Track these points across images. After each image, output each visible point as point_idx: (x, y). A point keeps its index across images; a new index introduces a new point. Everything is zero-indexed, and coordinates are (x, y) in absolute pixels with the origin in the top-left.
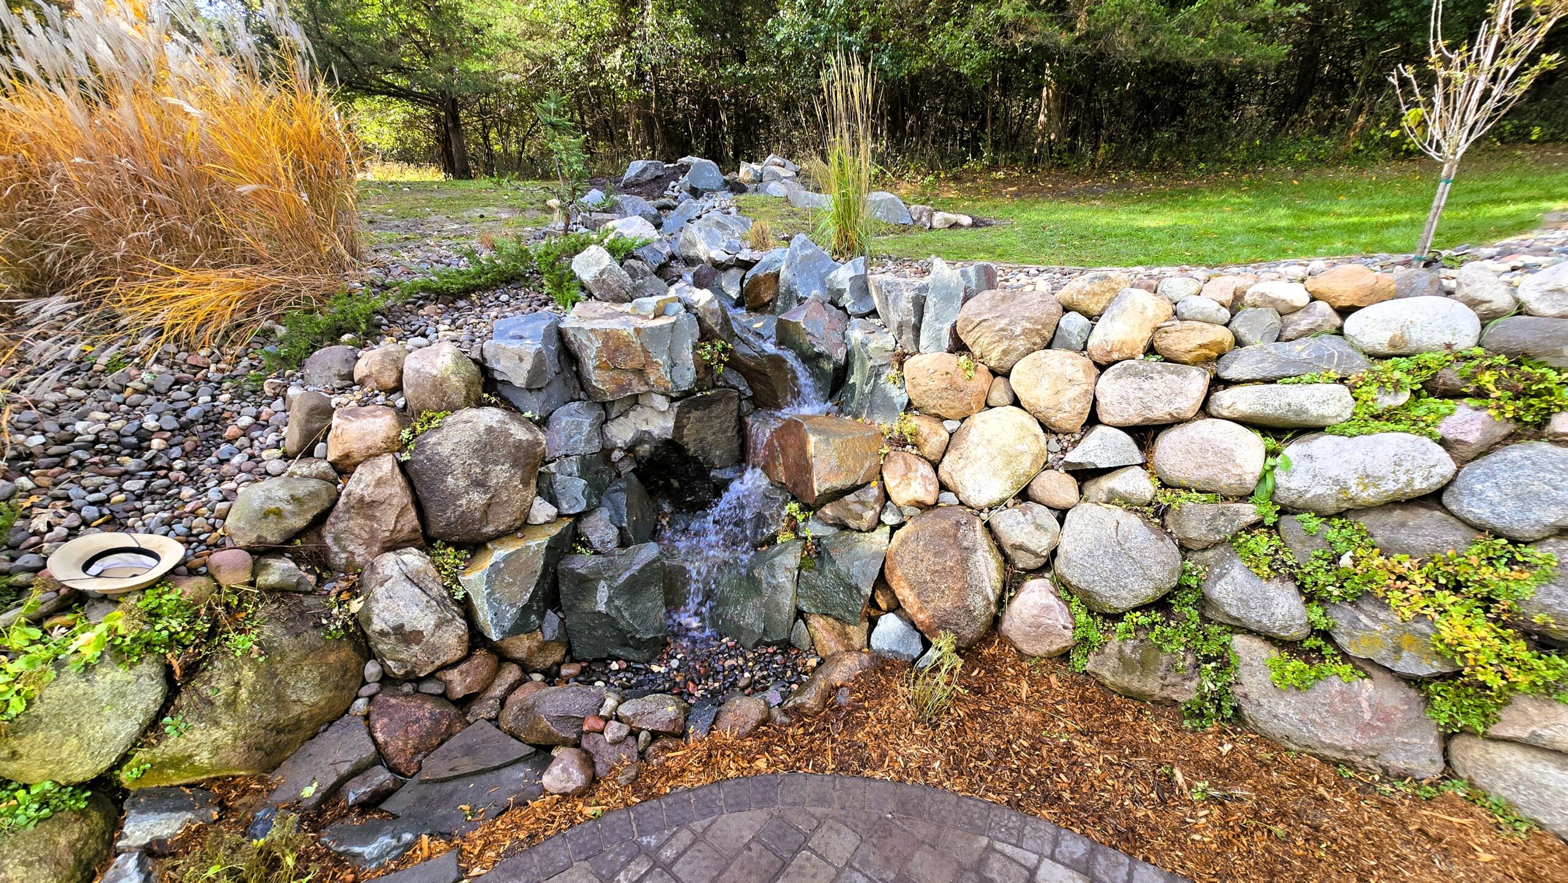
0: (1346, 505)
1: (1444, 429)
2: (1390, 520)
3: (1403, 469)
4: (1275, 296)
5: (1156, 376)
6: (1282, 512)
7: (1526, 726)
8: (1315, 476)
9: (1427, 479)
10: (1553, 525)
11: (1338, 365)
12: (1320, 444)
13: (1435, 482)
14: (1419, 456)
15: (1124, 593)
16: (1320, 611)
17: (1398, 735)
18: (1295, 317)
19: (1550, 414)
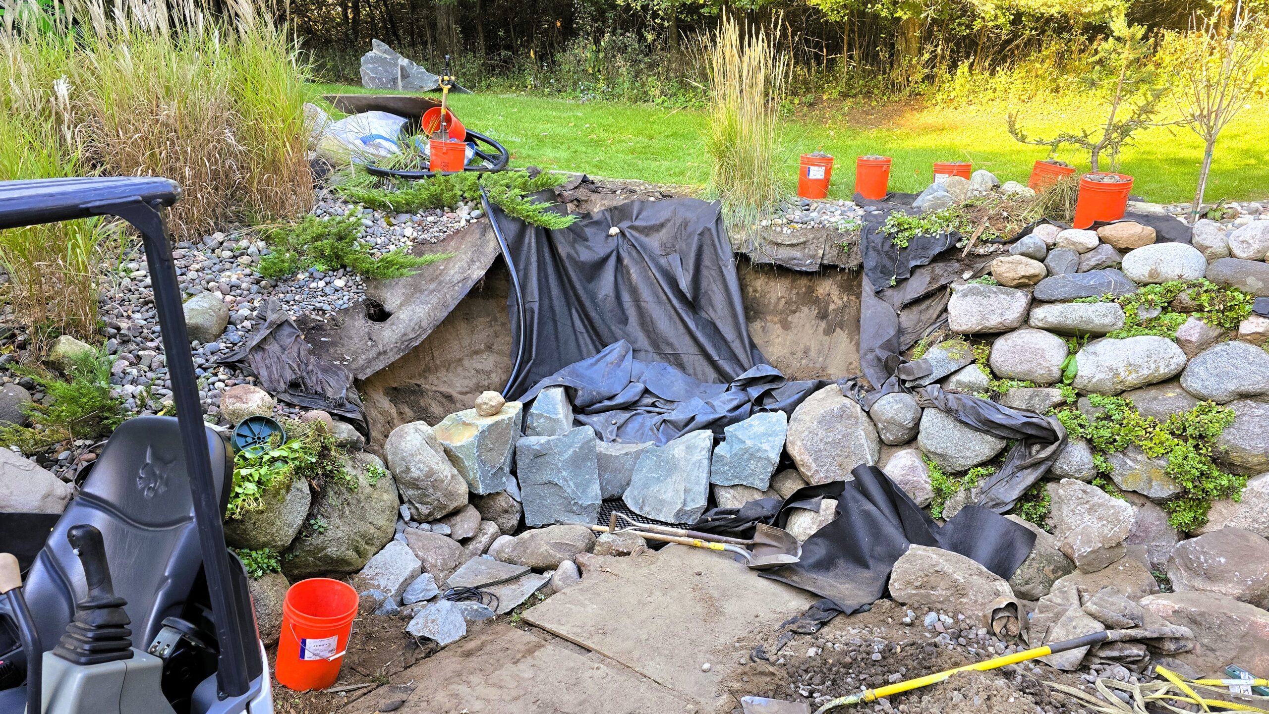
0: (1119, 387)
1: (1180, 332)
2: (1148, 397)
3: (1153, 360)
4: (1075, 240)
5: (992, 295)
6: (1078, 395)
7: (1222, 522)
8: (1098, 367)
9: (1167, 366)
10: (1234, 392)
11: (1114, 290)
12: (1102, 345)
13: (1173, 368)
14: (1162, 350)
15: (969, 454)
16: (1102, 459)
17: (1154, 540)
18: (1089, 255)
19: (1239, 322)
